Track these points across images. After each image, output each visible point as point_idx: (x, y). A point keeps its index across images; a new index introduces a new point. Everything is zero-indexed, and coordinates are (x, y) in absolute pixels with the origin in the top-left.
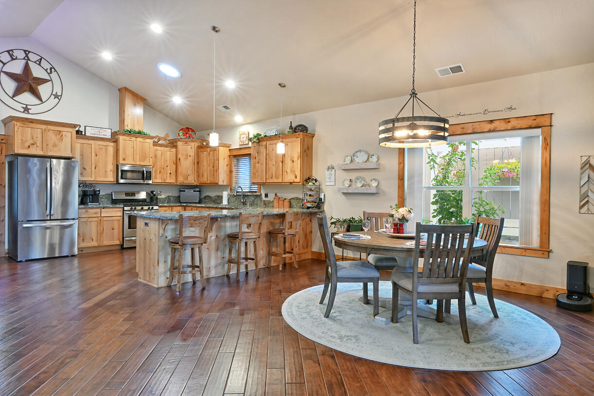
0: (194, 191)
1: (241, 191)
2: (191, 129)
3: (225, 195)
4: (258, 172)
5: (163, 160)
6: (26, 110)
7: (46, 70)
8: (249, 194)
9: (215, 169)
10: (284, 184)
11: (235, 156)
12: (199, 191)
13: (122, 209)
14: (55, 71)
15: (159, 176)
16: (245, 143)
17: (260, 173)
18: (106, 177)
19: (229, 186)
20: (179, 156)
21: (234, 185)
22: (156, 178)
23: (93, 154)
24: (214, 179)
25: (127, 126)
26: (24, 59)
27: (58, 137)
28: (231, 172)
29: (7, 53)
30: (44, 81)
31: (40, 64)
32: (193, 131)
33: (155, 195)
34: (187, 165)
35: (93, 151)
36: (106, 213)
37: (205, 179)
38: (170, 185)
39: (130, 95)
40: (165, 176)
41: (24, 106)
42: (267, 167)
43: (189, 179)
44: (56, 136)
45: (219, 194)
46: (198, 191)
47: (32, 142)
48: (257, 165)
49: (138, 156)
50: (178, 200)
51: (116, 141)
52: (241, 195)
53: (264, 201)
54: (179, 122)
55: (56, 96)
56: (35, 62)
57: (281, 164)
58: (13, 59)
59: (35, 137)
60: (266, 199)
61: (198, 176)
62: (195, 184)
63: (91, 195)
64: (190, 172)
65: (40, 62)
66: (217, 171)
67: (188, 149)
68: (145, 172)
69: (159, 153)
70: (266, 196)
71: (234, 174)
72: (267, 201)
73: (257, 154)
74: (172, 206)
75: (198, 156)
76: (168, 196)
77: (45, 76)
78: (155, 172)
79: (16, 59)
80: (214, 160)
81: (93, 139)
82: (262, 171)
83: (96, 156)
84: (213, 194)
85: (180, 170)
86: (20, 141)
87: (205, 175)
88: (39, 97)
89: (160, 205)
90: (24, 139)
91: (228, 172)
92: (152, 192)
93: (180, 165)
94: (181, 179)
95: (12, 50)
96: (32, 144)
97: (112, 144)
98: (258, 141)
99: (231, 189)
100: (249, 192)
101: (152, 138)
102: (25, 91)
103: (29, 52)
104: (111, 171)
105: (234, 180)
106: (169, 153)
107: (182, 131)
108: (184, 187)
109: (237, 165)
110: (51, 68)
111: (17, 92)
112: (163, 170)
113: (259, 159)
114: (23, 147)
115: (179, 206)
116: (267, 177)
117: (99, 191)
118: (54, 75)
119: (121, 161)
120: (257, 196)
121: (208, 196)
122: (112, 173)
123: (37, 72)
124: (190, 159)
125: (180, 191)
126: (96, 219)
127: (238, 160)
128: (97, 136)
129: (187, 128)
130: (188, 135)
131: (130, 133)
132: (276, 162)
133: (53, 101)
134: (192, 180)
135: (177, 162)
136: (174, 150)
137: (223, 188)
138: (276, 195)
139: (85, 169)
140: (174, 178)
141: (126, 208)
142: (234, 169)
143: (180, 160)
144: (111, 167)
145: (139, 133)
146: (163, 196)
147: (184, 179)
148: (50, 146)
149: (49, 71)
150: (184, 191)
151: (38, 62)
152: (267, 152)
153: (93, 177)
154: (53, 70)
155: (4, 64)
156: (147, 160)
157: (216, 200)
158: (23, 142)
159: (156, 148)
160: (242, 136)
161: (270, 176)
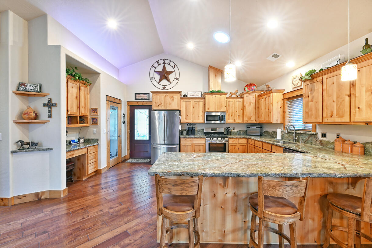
0: (256, 127)
1: (293, 128)
2: (253, 84)
3: (279, 131)
4: (311, 111)
5: (233, 108)
6: (164, 88)
7: (172, 67)
8: (302, 132)
9: (270, 111)
10: (352, 124)
11: (288, 99)
12: (261, 127)
13: (205, 139)
14: (176, 66)
15: (231, 117)
16: (297, 86)
17: (314, 112)
18: (199, 120)
19: (283, 124)
20: (245, 104)
21: (287, 123)
22: (229, 119)
23: (192, 107)
24: (268, 119)
25: (211, 88)
26: (163, 63)
27: (172, 99)
28: (284, 112)
29: (156, 62)
30: (171, 72)
31: (169, 65)
32: (254, 85)
33: (229, 130)
34: (250, 109)
35: (192, 105)
36: (196, 141)
37: (263, 119)
38: (239, 123)
39: (213, 69)
40: (235, 118)
41: (163, 86)
42: (324, 104)
43: (251, 119)
44: (171, 98)
45: (274, 130)
46: (259, 128)
47: (160, 103)
48: (310, 103)
49: (217, 107)
50: (246, 133)
51: (204, 99)
52: (294, 133)
53: (321, 141)
54: (245, 81)
55: (177, 79)
56: (168, 64)
57: (347, 99)
58: (159, 65)
59: (161, 101)
60: (324, 139)
61: (258, 117)
62: (256, 123)
63: (190, 130)
64: (252, 114)
65: (170, 63)
66: (271, 112)
67: (251, 98)
68: (221, 116)
69: (231, 103)
70: (324, 135)
71: (287, 114)
72: (325, 141)
73: (310, 92)
74: (238, 138)
75: (258, 102)
76: (239, 131)
77: (172, 70)
78: (228, 116)
79: (160, 64)
80: (269, 104)
81: (192, 99)
82: (317, 110)
83: (193, 108)
84: (270, 130)
85: (245, 114)
86: (155, 103)
87: (263, 116)
88: (169, 81)
89: (230, 137)
90: (156, 102)
91: (282, 113)
92: (228, 128)
93: (246, 110)
94: (246, 119)
95: (158, 61)
96: (160, 104)
97: (202, 100)
98: (311, 78)
99: (284, 127)
100: (303, 130)
101: (226, 94)
102: (163, 79)
103: (165, 59)
104: (201, 116)
105: (287, 119)
106: (238, 103)
107: (247, 87)
108: (249, 125)
109: (290, 107)
110: (174, 65)
111: (161, 80)
112: (233, 114)
113: (313, 97)
114: (156, 106)
115: (243, 138)
116: (324, 115)
117: (195, 128)
118: (176, 68)
119: (207, 110)
120: (311, 135)
121: (267, 131)
122: (202, 117)
123: (169, 68)
124: (252, 106)
125: (247, 127)
126: (190, 144)
127: (291, 102)
128: (194, 96)
129: (250, 84)
130: (251, 89)
131: (212, 93)
132: (338, 98)
133: (176, 81)
134: (253, 120)
135: (243, 108)
136: (241, 100)
137: (277, 125)
138: (338, 135)
139: (188, 116)
140: (242, 119)
141: (207, 139)
142: (287, 110)
143: (245, 106)
144: (201, 114)
145: (218, 92)
146: (236, 131)
147: (248, 119)
148: (168, 105)
149: (173, 67)
150: (250, 127)
151: (169, 64)
152: (324, 87)
153: (192, 120)
154: (175, 66)
155: (155, 68)
156: (223, 108)
157: (273, 135)
158: (156, 103)
159: (228, 100)
160: (295, 80)
161: (329, 115)
